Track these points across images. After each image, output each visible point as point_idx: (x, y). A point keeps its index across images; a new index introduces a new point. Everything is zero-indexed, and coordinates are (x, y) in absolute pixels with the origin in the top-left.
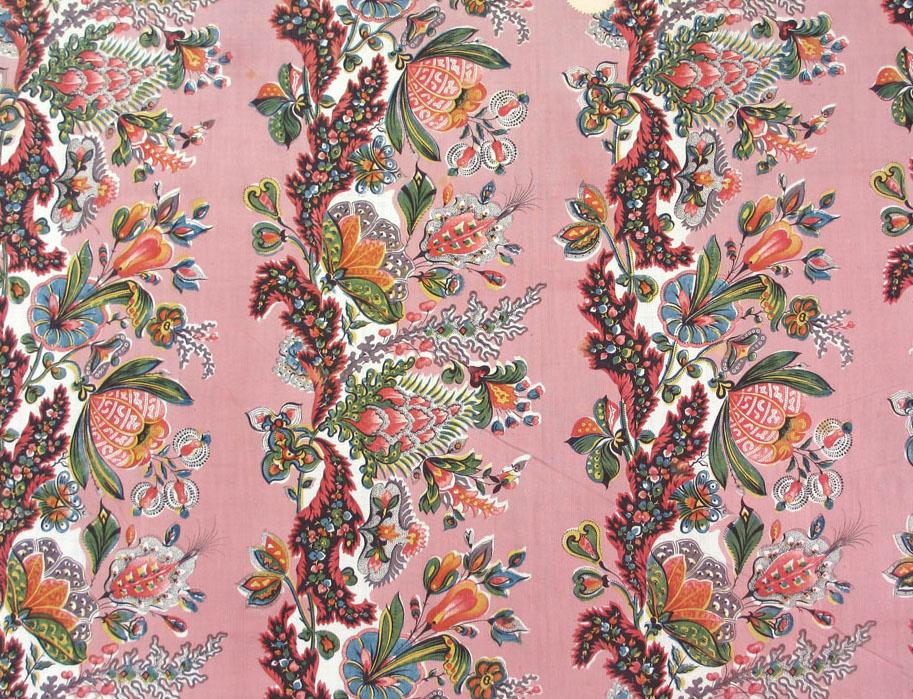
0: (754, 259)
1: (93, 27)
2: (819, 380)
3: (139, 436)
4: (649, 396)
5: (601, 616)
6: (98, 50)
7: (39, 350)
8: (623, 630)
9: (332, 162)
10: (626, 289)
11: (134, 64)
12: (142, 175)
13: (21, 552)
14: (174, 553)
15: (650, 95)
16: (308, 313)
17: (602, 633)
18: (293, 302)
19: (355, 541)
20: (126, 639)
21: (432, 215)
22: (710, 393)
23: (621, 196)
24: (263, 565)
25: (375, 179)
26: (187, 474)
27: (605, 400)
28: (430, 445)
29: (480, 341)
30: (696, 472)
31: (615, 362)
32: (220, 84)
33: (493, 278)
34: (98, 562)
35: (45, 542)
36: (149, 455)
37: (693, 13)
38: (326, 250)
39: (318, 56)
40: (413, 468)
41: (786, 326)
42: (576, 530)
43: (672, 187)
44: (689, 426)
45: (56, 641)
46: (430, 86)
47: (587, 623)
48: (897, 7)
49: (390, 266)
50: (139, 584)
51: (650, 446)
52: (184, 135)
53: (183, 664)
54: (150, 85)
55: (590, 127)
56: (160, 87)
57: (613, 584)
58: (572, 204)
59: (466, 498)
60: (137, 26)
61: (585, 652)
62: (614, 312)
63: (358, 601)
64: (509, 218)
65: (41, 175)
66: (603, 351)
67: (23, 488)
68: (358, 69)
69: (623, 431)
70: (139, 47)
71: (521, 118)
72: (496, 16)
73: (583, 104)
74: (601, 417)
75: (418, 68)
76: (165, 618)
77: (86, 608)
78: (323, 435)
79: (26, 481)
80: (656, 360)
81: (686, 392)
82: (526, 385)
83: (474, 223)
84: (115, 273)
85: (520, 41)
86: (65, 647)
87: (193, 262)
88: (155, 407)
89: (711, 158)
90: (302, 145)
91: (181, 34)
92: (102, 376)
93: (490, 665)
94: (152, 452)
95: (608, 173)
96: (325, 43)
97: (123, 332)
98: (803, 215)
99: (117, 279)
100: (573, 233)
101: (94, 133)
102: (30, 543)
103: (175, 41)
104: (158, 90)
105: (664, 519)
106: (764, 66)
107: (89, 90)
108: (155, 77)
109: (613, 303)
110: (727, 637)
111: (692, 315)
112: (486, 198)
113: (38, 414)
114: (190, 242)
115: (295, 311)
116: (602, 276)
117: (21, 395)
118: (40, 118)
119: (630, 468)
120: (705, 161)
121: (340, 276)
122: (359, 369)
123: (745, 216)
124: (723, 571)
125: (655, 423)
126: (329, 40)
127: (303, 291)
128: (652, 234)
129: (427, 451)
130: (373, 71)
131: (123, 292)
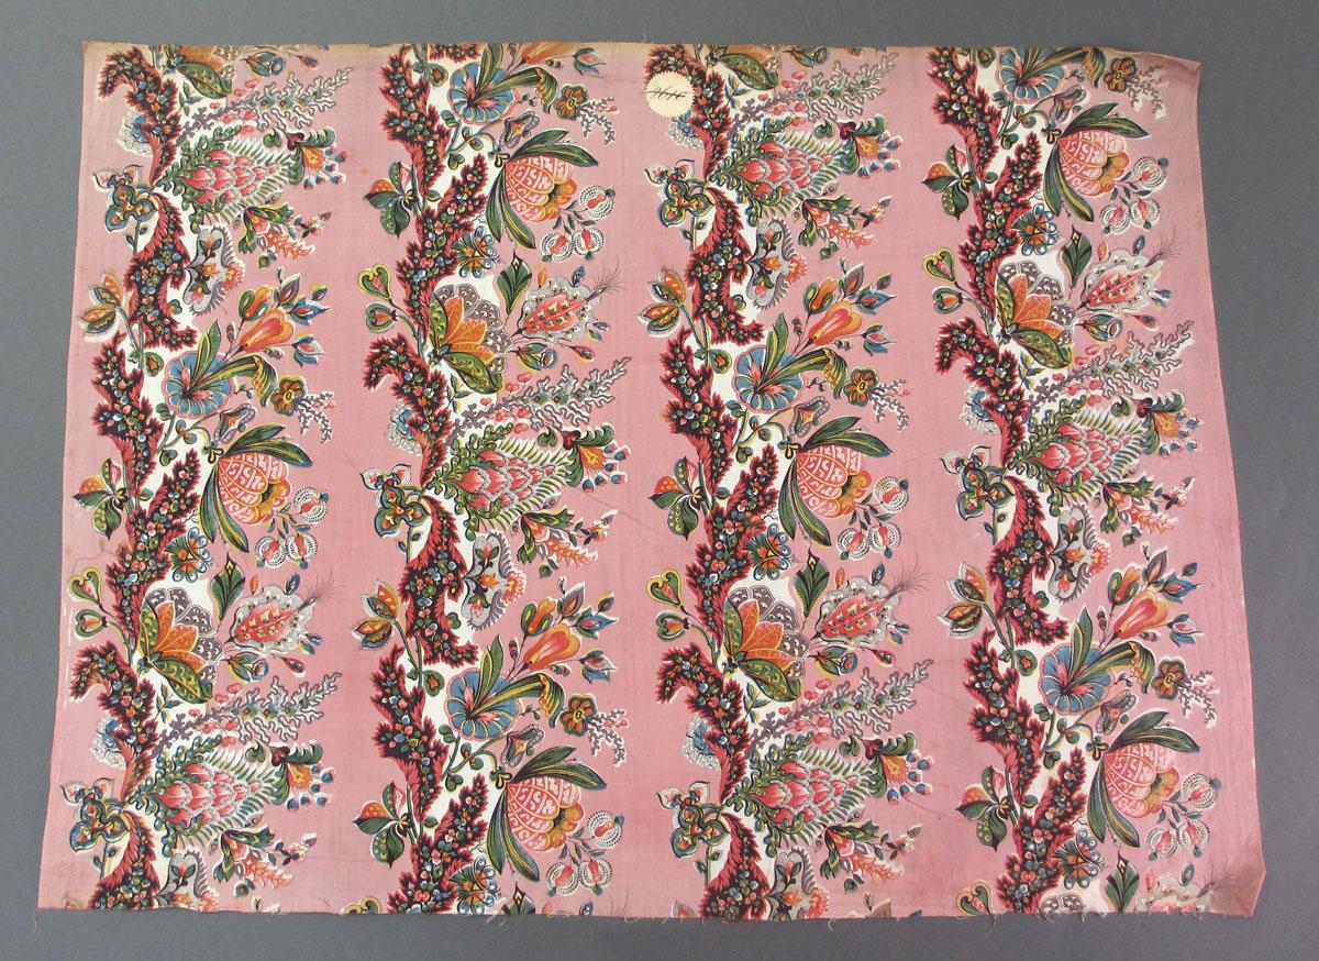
0: (818, 335)
1: (221, 129)
2: (878, 442)
3: (263, 495)
4: (724, 457)
5: (682, 656)
6: (225, 149)
7: (172, 418)
8: (702, 668)
9: (438, 249)
10: (703, 362)
11: (259, 162)
12: (265, 262)
13: (153, 601)
14: (294, 600)
15: (723, 189)
16: (417, 384)
17: (683, 671)
18: (403, 375)
19: (459, 588)
20: (248, 680)
21: (528, 296)
22: (779, 454)
23: (698, 278)
24: (375, 611)
25: (477, 265)
26: (306, 528)
27: (685, 461)
28: (527, 501)
29: (572, 409)
30: (767, 525)
31: (693, 427)
32: (336, 180)
33: (583, 353)
34: (224, 610)
35: (176, 591)
36: (272, 511)
37: (762, 116)
38: (433, 328)
39: (425, 155)
40: (512, 522)
41: (848, 394)
42: (660, 578)
43: (744, 271)
44: (761, 484)
45: (184, 682)
46: (525, 182)
47: (669, 662)
48: (946, 110)
49: (490, 342)
50: (261, 628)
51: (726, 501)
52: (303, 226)
53: (301, 702)
54: (274, 181)
55: (670, 218)
56: (282, 183)
57: (693, 626)
58: (654, 286)
59: (559, 550)
60: (261, 129)
61: (668, 689)
62: (692, 382)
63: (461, 643)
64: (597, 299)
65: (174, 262)
66: (683, 417)
67: (156, 542)
68: (461, 167)
69: (701, 488)
70: (263, 147)
71: (608, 211)
72: (584, 119)
73: (664, 198)
74: (682, 476)
75: (514, 166)
76: (285, 660)
77: (213, 651)
78: (430, 493)
79: (160, 536)
80: (730, 425)
81: (758, 453)
82: (614, 448)
83: (566, 303)
84: (241, 349)
85: (607, 142)
86: (193, 687)
87: (312, 339)
88: (277, 469)
89: (779, 245)
90: (411, 234)
91: (301, 136)
92: (229, 441)
93: (582, 700)
94: (275, 509)
95: (686, 259)
96: (431, 144)
97: (249, 401)
98: (863, 295)
99: (244, 354)
100: (655, 312)
101: (222, 224)
102: (162, 592)
103: (296, 142)
104: (280, 186)
105: (738, 568)
106: (826, 162)
107: (217, 186)
108: (277, 174)
109: (691, 374)
110: (797, 675)
111: (763, 384)
112: (577, 281)
113: (171, 475)
114: (310, 321)
115: (405, 382)
116: (681, 351)
117: (156, 458)
118: (173, 211)
119: (708, 522)
120: (774, 248)
121: (445, 351)
122: (463, 434)
123: (810, 296)
124: (792, 614)
125: (730, 480)
126: (435, 141)
127: (412, 365)
128: (726, 312)
129: (524, 507)
130: (474, 168)
131: (249, 366)
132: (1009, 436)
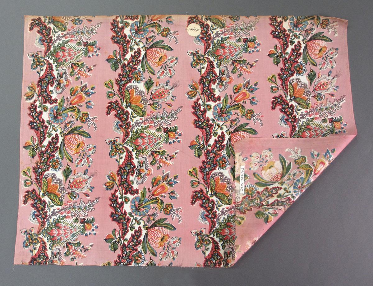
0: (237, 99)
1: (64, 40)
2: (254, 130)
3: (77, 146)
4: (210, 135)
5: (198, 192)
6: (66, 46)
7: (51, 124)
8: (204, 196)
9: (127, 75)
10: (204, 107)
11: (75, 50)
12: (77, 79)
13: (46, 177)
14: (86, 176)
15: (209, 57)
16: (121, 114)
17: (198, 196)
18: (117, 111)
19: (134, 173)
20: (74, 199)
21: (153, 89)
22: (226, 134)
23: (202, 83)
24: (110, 179)
25: (138, 80)
26: (90, 156)
27: (199, 136)
28: (153, 148)
29: (166, 121)
30: (222, 154)
31: (201, 126)
32: (98, 55)
33: (169, 105)
34: (66, 179)
35: (53, 174)
36: (80, 151)
37: (221, 36)
38: (126, 98)
39: (123, 48)
40: (149, 154)
41: (245, 117)
42: (191, 170)
43: (216, 81)
44: (220, 142)
45: (55, 200)
46: (152, 55)
47: (194, 194)
48: (274, 34)
49: (142, 102)
50: (77, 185)
51: (210, 148)
52: (88, 68)
53: (89, 206)
54: (80, 56)
55: (194, 66)
56: (82, 56)
57: (201, 183)
58: (190, 86)
59: (163, 162)
60: (76, 40)
61: (194, 201)
62: (201, 113)
63: (134, 188)
64: (173, 89)
65: (51, 79)
66: (198, 123)
67: (47, 160)
68: (134, 51)
69: (203, 144)
70: (76, 46)
71: (176, 64)
72: (169, 37)
73: (192, 60)
74: (198, 140)
75: (149, 51)
76: (84, 193)
77: (63, 191)
78: (125, 145)
79: (48, 158)
80: (212, 126)
81: (220, 134)
82: (178, 132)
83: (164, 91)
84: (71, 104)
85: (176, 44)
86: (58, 201)
87: (91, 101)
88: (81, 139)
89: (226, 73)
90: (119, 71)
91: (87, 42)
92: (67, 131)
93: (169, 205)
94: (81, 150)
95: (199, 77)
96: (125, 44)
97: (73, 119)
98: (250, 88)
99: (71, 106)
100: (190, 93)
101: (65, 68)
102: (48, 174)
103: (86, 44)
104: (82, 57)
105: (214, 167)
106: (239, 49)
107: (63, 57)
108: (81, 53)
109: (200, 111)
110: (231, 197)
111: (221, 114)
112: (167, 84)
113: (51, 141)
114: (90, 96)
115: (118, 114)
116: (197, 104)
117: (46, 136)
118: (51, 64)
119: (205, 153)
120: (224, 74)
121: (129, 105)
122: (135, 128)
123: (235, 88)
124: (230, 180)
125: (212, 142)
126: (126, 44)
127: (120, 108)
128: (210, 93)
129: (152, 149)
130: (138, 52)
131: (73, 109)
132: (292, 129)
